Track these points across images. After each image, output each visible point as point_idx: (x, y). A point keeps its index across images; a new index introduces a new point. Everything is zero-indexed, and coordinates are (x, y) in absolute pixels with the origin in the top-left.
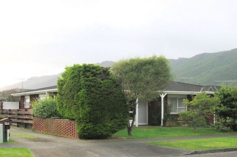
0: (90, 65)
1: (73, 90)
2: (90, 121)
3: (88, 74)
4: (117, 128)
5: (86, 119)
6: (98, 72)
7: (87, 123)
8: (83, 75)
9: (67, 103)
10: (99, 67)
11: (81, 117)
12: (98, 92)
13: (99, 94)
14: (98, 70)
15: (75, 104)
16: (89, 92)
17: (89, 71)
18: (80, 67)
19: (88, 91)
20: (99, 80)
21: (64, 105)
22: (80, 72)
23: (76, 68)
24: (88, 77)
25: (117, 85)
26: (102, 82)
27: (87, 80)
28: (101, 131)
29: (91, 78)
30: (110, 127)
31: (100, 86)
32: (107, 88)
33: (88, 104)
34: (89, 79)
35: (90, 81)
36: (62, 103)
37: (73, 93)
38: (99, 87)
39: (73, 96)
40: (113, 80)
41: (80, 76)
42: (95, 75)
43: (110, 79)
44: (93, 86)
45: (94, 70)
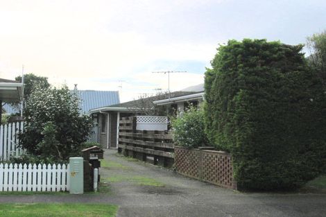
0: (259, 41)
1: (225, 92)
2: (255, 156)
3: (252, 59)
4: (314, 170)
5: (247, 151)
6: (275, 56)
7: (249, 159)
8: (242, 61)
9: (217, 118)
10: (279, 46)
11: (237, 146)
12: (274, 97)
13: (274, 100)
14: (275, 53)
15: (230, 122)
16: (254, 97)
17: (255, 54)
18: (238, 46)
19: (251, 95)
20: (276, 71)
21: (214, 123)
22: (236, 55)
23: (231, 49)
24: (253, 65)
25: (315, 83)
26: (282, 76)
27: (250, 73)
28: (279, 176)
29: (259, 68)
30: (298, 167)
31: (278, 83)
32: (294, 88)
33: (251, 120)
34: (255, 69)
35: (257, 74)
36: (210, 118)
37: (225, 98)
38: (275, 86)
39: (226, 104)
40: (307, 72)
41: (237, 65)
42: (268, 61)
43: (299, 70)
44: (262, 85)
45: (267, 52)
